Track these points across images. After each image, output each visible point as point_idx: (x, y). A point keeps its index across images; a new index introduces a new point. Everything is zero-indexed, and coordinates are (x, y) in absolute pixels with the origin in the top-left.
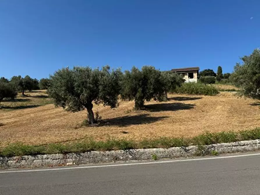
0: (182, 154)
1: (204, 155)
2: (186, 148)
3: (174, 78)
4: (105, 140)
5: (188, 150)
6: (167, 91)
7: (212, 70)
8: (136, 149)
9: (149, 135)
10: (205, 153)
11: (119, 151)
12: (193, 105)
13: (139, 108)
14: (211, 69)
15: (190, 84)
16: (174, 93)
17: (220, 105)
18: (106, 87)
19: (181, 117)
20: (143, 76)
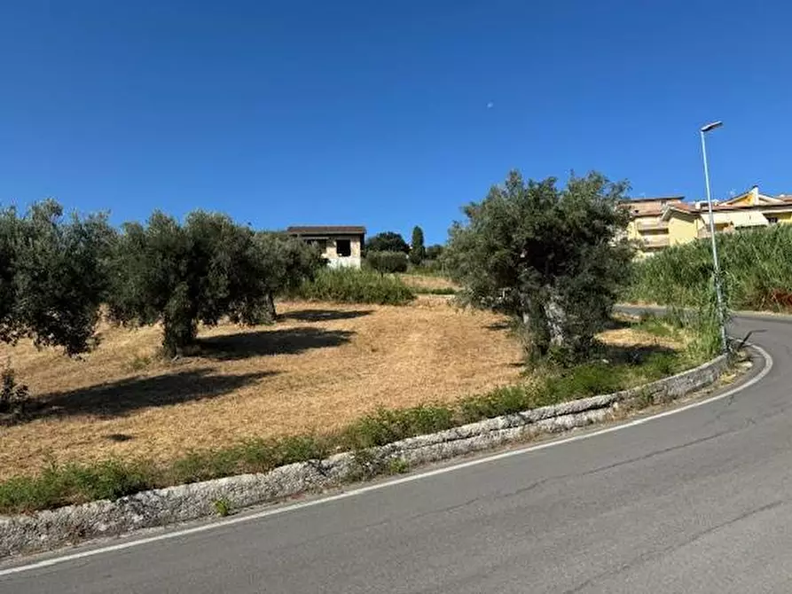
0: (310, 482)
1: (370, 478)
2: (323, 462)
3: (294, 254)
4: (36, 471)
5: (329, 468)
6: (273, 293)
7: (399, 236)
8: (157, 491)
9: (210, 437)
10: (374, 470)
11: (94, 505)
12: (347, 333)
13: (178, 350)
14: (396, 233)
15: (342, 273)
16: (297, 298)
17: (419, 330)
18: (44, 277)
19: (314, 372)
20: (190, 244)
